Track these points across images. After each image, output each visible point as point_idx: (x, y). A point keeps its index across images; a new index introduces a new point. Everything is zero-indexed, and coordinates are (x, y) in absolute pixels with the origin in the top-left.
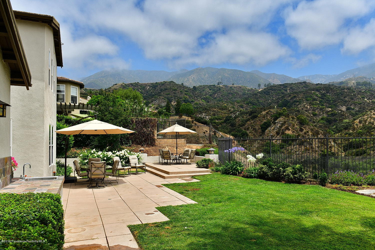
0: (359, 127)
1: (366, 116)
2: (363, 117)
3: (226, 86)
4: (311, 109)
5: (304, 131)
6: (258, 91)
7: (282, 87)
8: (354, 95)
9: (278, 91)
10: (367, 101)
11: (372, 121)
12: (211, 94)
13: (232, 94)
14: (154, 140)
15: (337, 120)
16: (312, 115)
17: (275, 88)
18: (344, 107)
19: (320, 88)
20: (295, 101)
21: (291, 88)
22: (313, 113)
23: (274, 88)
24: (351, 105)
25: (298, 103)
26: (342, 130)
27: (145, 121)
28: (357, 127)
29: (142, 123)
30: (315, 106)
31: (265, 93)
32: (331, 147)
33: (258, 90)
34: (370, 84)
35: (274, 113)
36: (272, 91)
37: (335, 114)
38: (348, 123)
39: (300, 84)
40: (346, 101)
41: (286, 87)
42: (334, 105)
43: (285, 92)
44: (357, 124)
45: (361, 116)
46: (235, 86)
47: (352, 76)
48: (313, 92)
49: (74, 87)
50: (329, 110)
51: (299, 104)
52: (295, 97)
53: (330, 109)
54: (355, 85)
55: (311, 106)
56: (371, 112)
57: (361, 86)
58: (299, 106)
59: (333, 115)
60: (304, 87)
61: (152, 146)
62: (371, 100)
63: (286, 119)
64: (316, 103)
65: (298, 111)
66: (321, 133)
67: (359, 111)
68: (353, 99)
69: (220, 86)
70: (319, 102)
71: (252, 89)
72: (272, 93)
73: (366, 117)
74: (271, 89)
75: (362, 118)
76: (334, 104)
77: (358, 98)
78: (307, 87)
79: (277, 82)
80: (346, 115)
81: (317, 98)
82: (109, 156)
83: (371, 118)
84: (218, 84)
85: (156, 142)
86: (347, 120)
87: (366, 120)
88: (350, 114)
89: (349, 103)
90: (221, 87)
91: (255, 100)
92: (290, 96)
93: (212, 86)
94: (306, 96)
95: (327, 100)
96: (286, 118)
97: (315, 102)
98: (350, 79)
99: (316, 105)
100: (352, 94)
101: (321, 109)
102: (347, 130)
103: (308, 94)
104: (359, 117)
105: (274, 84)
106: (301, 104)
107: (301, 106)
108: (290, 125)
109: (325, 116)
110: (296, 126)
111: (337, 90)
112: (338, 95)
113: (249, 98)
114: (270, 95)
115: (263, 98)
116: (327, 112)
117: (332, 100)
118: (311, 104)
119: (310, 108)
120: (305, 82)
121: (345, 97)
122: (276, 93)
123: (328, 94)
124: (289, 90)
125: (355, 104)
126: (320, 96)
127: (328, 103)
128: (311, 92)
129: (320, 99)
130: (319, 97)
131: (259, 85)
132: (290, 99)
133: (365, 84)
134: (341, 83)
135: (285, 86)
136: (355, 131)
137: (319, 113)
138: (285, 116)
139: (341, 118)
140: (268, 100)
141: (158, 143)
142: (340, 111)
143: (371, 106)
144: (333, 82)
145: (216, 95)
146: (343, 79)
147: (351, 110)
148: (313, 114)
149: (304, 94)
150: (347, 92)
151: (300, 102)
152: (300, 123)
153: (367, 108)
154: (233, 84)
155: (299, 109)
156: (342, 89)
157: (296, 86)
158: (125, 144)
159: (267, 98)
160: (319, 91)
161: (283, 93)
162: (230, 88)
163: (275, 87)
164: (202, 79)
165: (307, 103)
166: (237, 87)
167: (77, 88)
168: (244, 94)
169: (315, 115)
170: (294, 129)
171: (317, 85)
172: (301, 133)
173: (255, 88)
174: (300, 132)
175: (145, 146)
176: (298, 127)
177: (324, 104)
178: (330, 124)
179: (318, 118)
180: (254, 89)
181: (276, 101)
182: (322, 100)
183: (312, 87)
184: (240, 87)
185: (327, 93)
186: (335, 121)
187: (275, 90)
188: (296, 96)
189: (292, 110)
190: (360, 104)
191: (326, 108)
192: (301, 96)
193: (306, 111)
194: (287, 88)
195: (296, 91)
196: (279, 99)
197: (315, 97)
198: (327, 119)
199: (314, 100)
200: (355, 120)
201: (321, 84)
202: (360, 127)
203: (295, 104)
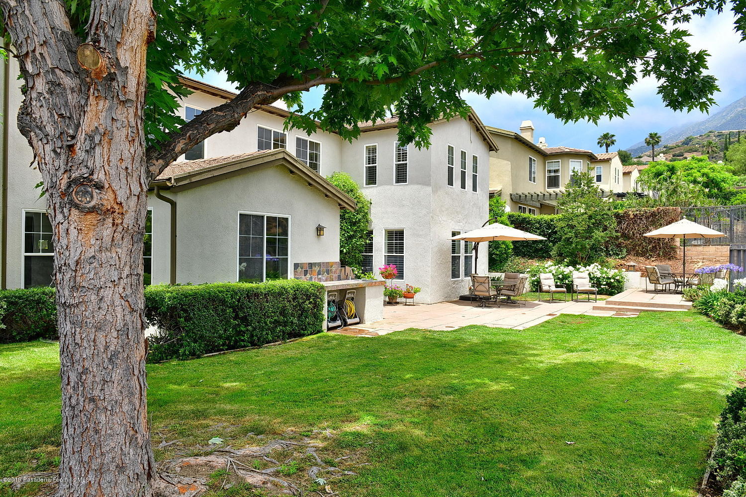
14: (673, 249)
27: (653, 214)
29: (647, 218)
49: (576, 160)
61: (670, 259)
85: (679, 253)
141: (682, 253)
158: (614, 254)
167: (581, 162)
175: (654, 259)
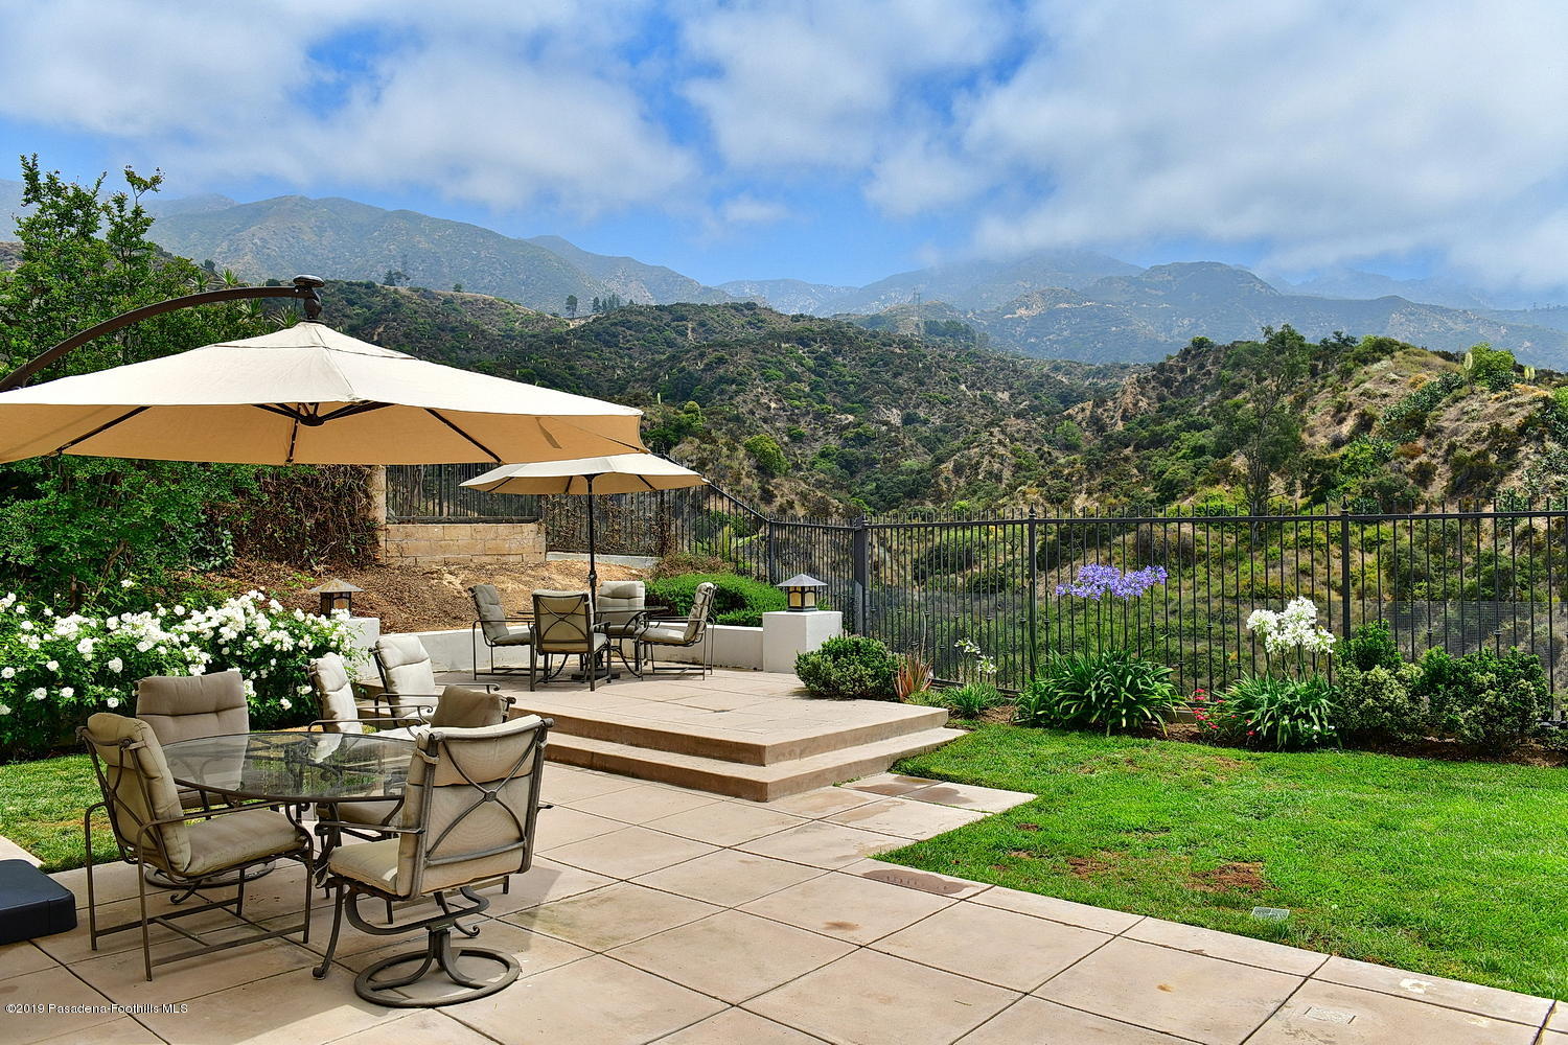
0: (954, 489)
1: (977, 450)
2: (966, 452)
3: (426, 294)
4: (781, 412)
5: (778, 501)
6: (568, 325)
7: (667, 318)
8: (927, 368)
9: (650, 331)
10: (968, 393)
11: (996, 466)
12: (355, 322)
13: (453, 330)
14: (370, 529)
15: (875, 462)
16: (786, 439)
17: (640, 318)
18: (894, 410)
19: (811, 336)
20: (722, 380)
21: (702, 324)
22: (790, 430)
23: (633, 318)
24: (917, 406)
25: (734, 386)
26: (897, 500)
28: (949, 490)
30: (797, 403)
31: (598, 335)
32: (876, 566)
33: (567, 321)
34: (967, 331)
35: (653, 424)
36: (628, 332)
37: (868, 438)
38: (919, 472)
39: (733, 311)
40: (900, 391)
41: (683, 318)
42: (861, 401)
43: (680, 340)
44: (946, 478)
45: (959, 449)
46: (467, 294)
47: (907, 299)
48: (787, 345)
50: (847, 422)
51: (737, 393)
52: (721, 361)
53: (851, 418)
54: (922, 331)
55: (781, 401)
56: (991, 434)
57: (943, 339)
58: (739, 399)
59: (862, 440)
60: (750, 323)
61: (361, 567)
62: (979, 393)
63: (705, 450)
64: (797, 390)
65: (737, 419)
66: (837, 511)
67: (944, 430)
68: (922, 384)
69: (396, 291)
70: (807, 389)
71: (541, 317)
72: (628, 341)
73: (975, 453)
74: (622, 324)
75: (962, 456)
76: (859, 398)
77: (940, 382)
78: (760, 324)
79: (644, 297)
80: (907, 444)
81: (800, 371)
82: (143, 647)
83: (993, 457)
84: (390, 280)
85: (382, 544)
86: (911, 463)
87: (978, 463)
88: (918, 440)
89: (911, 399)
90: (403, 297)
91: (560, 363)
92: (702, 356)
93: (360, 285)
94: (763, 360)
95: (836, 382)
96: (705, 446)
97: (794, 389)
98: (906, 311)
99: (800, 397)
100: (920, 365)
101: (818, 416)
102: (916, 501)
103: (768, 352)
104: (953, 453)
105: (631, 302)
106: (744, 391)
107: (744, 401)
108: (723, 477)
109: (834, 443)
110: (746, 481)
111: (870, 347)
112: (873, 365)
113: (535, 357)
114: (621, 348)
115: (589, 357)
116: (841, 429)
117: (852, 383)
118: (781, 393)
119: (780, 409)
120: (751, 306)
121: (895, 376)
122: (642, 342)
123: (840, 359)
124: (693, 330)
125: (929, 402)
126: (811, 363)
127: (840, 392)
128: (779, 347)
129: (813, 376)
130: (809, 369)
131: (572, 302)
132: (703, 370)
133: (954, 330)
134: (875, 320)
135: (677, 314)
136: (944, 504)
137: (811, 429)
138: (700, 438)
139: (888, 455)
140: (613, 368)
141: (391, 546)
142: (884, 428)
143: (982, 411)
144: (848, 315)
145: (381, 329)
146: (875, 308)
147: (917, 425)
148: (790, 436)
149: (755, 352)
150: (901, 356)
151: (740, 382)
152: (758, 468)
153: (968, 418)
154: (458, 288)
155: (740, 410)
156: (884, 345)
157: (718, 316)
159: (610, 360)
160: (808, 346)
161: (670, 344)
162: (445, 302)
163: (641, 313)
164: (308, 253)
165: (766, 388)
166: (476, 300)
168: (509, 335)
169: (797, 438)
170: (739, 492)
171: (796, 319)
172: (766, 509)
173: (554, 315)
174: (762, 506)
176: (756, 485)
177: (828, 398)
178: (853, 474)
179: (809, 452)
180: (550, 317)
181: (649, 373)
182: (818, 379)
183: (780, 326)
184: (491, 304)
185: (837, 352)
186: (870, 463)
187: (638, 328)
188: (727, 357)
189: (713, 413)
190: (946, 403)
191: (835, 412)
192: (743, 358)
193: (765, 421)
194: (684, 322)
195: (719, 337)
196: (661, 367)
197: (794, 367)
198: (842, 457)
199: (792, 377)
200: (940, 461)
201: (811, 319)
202: (958, 488)
203: (722, 392)
